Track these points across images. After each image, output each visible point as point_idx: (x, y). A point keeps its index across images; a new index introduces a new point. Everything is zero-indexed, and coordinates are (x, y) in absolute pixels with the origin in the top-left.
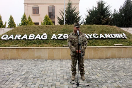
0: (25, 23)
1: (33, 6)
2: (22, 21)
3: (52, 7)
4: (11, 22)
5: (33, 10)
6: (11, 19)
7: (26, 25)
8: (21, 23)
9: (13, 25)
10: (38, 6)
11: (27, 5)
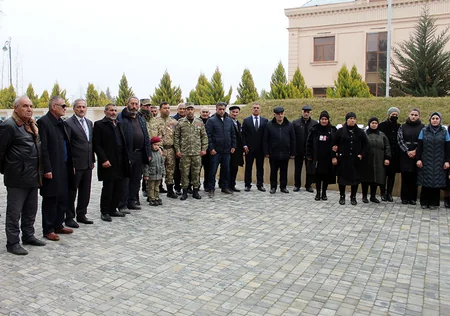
0: (279, 91)
1: (316, 34)
2: (272, 85)
3: (380, 33)
4: (245, 89)
5: (315, 47)
6: (247, 78)
7: (284, 97)
8: (268, 90)
9: (251, 97)
10: (333, 32)
11: (296, 33)
